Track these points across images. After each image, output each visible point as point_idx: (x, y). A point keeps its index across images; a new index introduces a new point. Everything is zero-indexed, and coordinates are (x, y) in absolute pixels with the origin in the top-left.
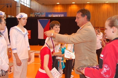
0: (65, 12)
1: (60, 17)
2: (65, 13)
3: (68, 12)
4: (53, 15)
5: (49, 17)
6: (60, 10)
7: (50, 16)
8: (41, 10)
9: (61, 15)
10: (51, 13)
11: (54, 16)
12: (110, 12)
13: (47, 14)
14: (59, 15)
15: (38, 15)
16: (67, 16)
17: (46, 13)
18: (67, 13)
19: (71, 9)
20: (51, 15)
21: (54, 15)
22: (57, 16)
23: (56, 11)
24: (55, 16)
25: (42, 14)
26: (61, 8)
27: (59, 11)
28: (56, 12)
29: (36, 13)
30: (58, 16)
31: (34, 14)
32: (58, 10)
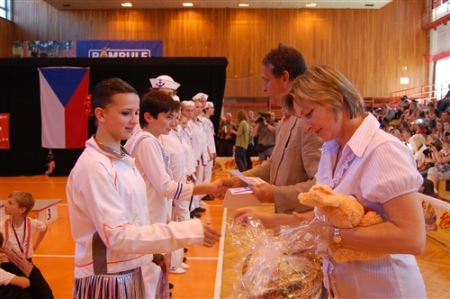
0: (156, 41)
2: (156, 45)
3: (167, 41)
4: (108, 52)
5: (91, 58)
6: (137, 32)
7: (95, 55)
8: (59, 31)
9: (140, 53)
10: (98, 45)
11: (111, 55)
12: (322, 41)
13: (84, 45)
14: (130, 53)
15: (45, 52)
16: (165, 56)
17: (79, 43)
18: (164, 43)
19: (180, 30)
20: (100, 53)
21: (113, 52)
22: (123, 54)
23: (120, 37)
24: (116, 55)
25: (62, 47)
26: (141, 24)
27: (132, 37)
28: (119, 39)
29: (37, 42)
30: (128, 56)
31: (30, 48)
32: (126, 31)
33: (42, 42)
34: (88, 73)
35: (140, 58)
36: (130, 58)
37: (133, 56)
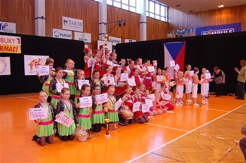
0: (237, 24)
1: (225, 33)
2: (237, 26)
3: (244, 22)
4: (211, 32)
5: (203, 36)
6: (227, 19)
7: (205, 34)
8: (188, 24)
9: (228, 31)
10: (206, 29)
11: (213, 33)
13: (199, 30)
14: (223, 31)
15: (181, 35)
16: (242, 31)
17: (197, 29)
18: (242, 24)
20: (207, 33)
21: (214, 32)
22: (219, 32)
23: (217, 23)
24: (215, 33)
25: (189, 31)
26: (229, 15)
27: (224, 23)
28: (217, 24)
29: (178, 31)
30: (222, 33)
31: (175, 33)
32: (221, 20)
33: (180, 30)
34: (184, 44)
35: (228, 33)
36: (223, 33)
37: (224, 32)
